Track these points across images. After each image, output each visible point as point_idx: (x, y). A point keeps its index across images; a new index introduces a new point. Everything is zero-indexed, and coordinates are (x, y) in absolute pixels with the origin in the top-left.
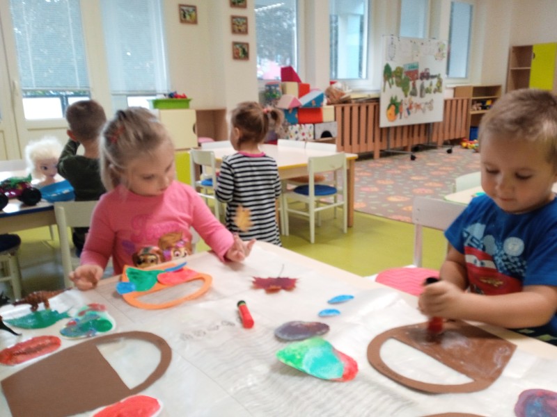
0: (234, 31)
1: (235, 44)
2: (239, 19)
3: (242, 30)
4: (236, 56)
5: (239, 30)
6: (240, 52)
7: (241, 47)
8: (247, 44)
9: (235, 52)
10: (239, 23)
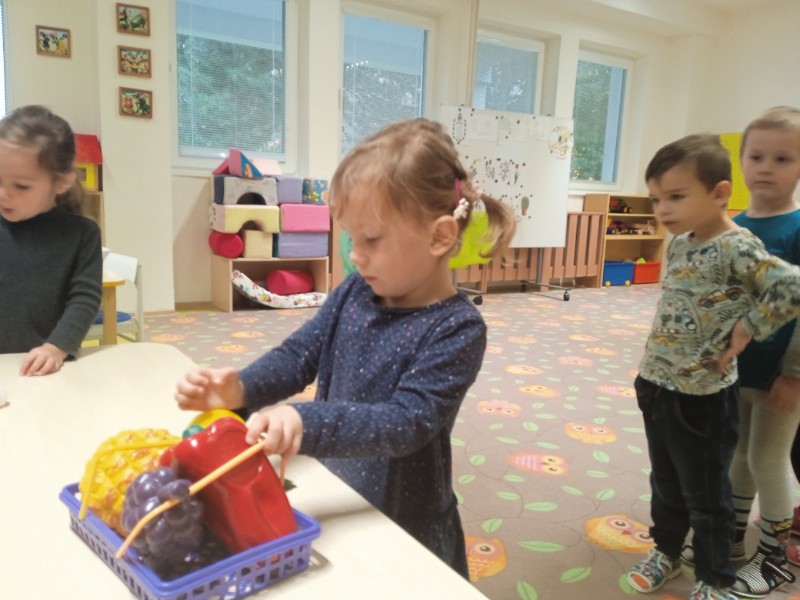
1: (124, 90)
2: (134, 53)
3: (140, 70)
4: (126, 111)
5: (133, 69)
6: (134, 105)
7: (137, 97)
8: (150, 93)
9: (124, 104)
10: (134, 58)
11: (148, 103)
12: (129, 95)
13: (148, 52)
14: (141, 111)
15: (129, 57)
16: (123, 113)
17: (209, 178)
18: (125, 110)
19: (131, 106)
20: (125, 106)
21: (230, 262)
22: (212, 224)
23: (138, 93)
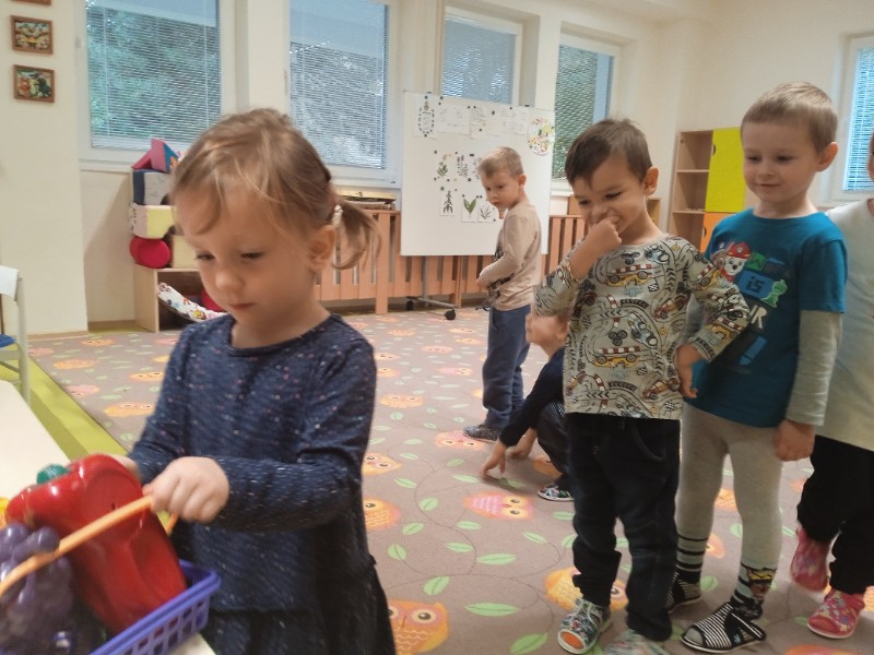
0: (17, 46)
1: (19, 69)
2: (31, 25)
3: (39, 46)
4: (22, 94)
5: (31, 44)
6: (33, 87)
7: (36, 76)
8: (51, 72)
9: (19, 85)
10: (31, 31)
11: (49, 84)
12: (26, 74)
13: (48, 23)
14: (40, 94)
15: (25, 30)
16: (18, 96)
17: (128, 174)
18: (21, 92)
19: (28, 88)
20: (21, 88)
21: (155, 273)
22: (132, 228)
23: (37, 72)
